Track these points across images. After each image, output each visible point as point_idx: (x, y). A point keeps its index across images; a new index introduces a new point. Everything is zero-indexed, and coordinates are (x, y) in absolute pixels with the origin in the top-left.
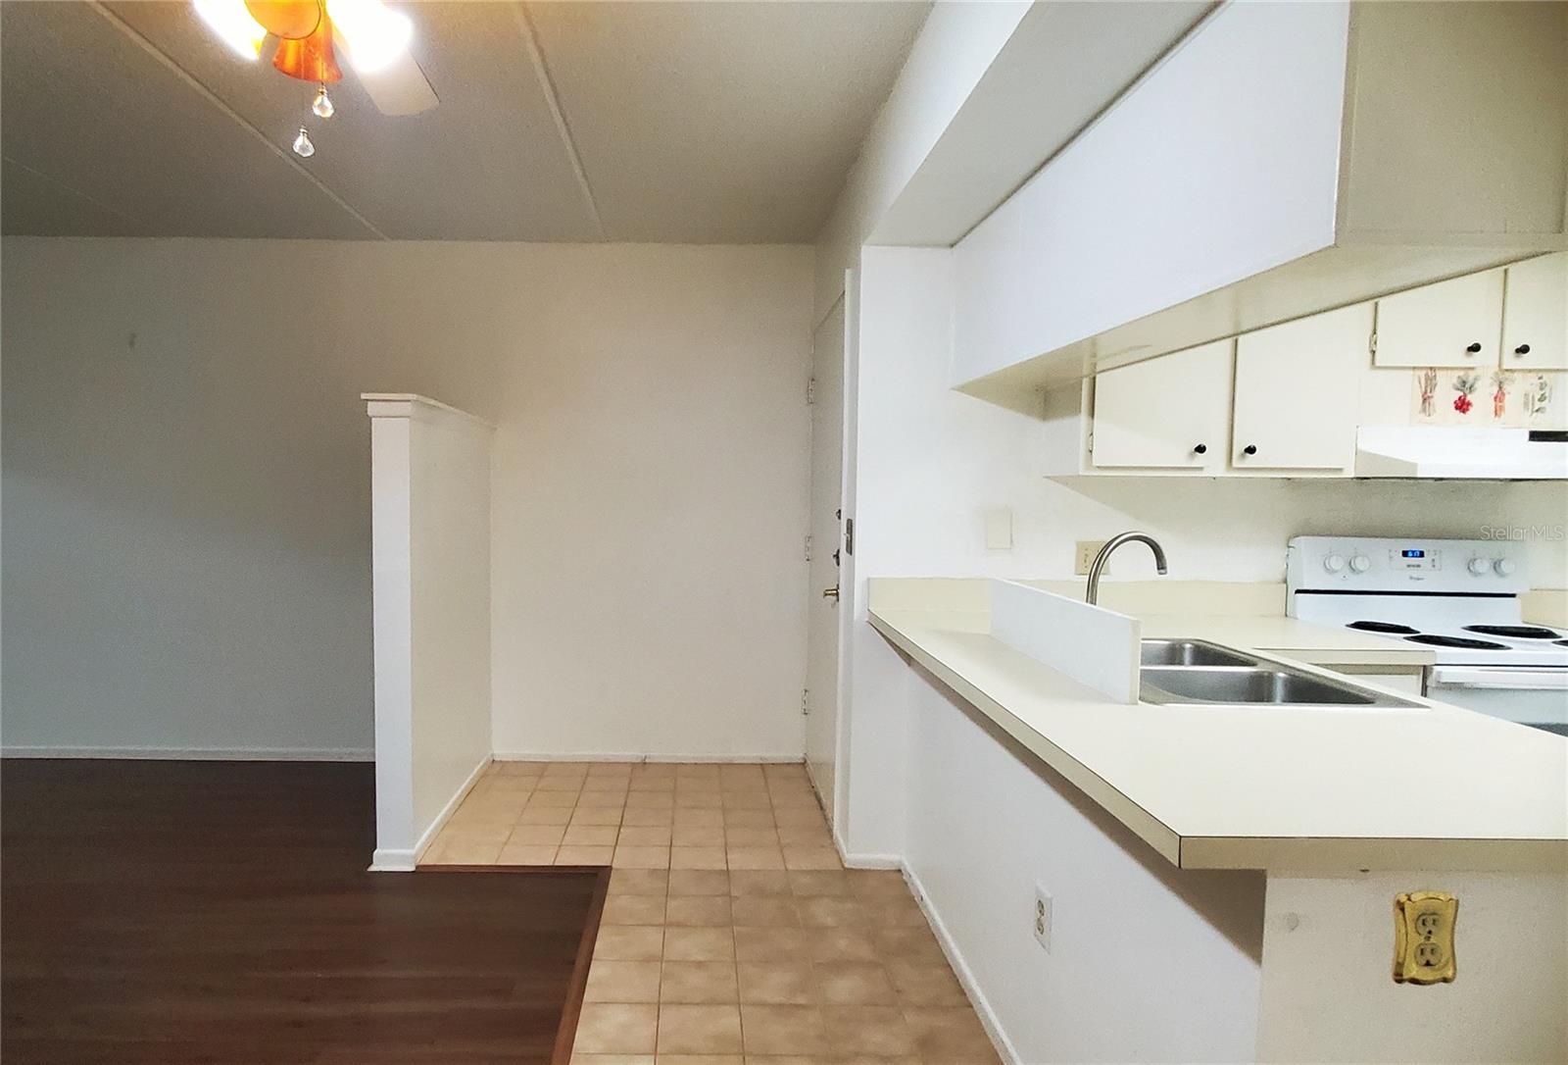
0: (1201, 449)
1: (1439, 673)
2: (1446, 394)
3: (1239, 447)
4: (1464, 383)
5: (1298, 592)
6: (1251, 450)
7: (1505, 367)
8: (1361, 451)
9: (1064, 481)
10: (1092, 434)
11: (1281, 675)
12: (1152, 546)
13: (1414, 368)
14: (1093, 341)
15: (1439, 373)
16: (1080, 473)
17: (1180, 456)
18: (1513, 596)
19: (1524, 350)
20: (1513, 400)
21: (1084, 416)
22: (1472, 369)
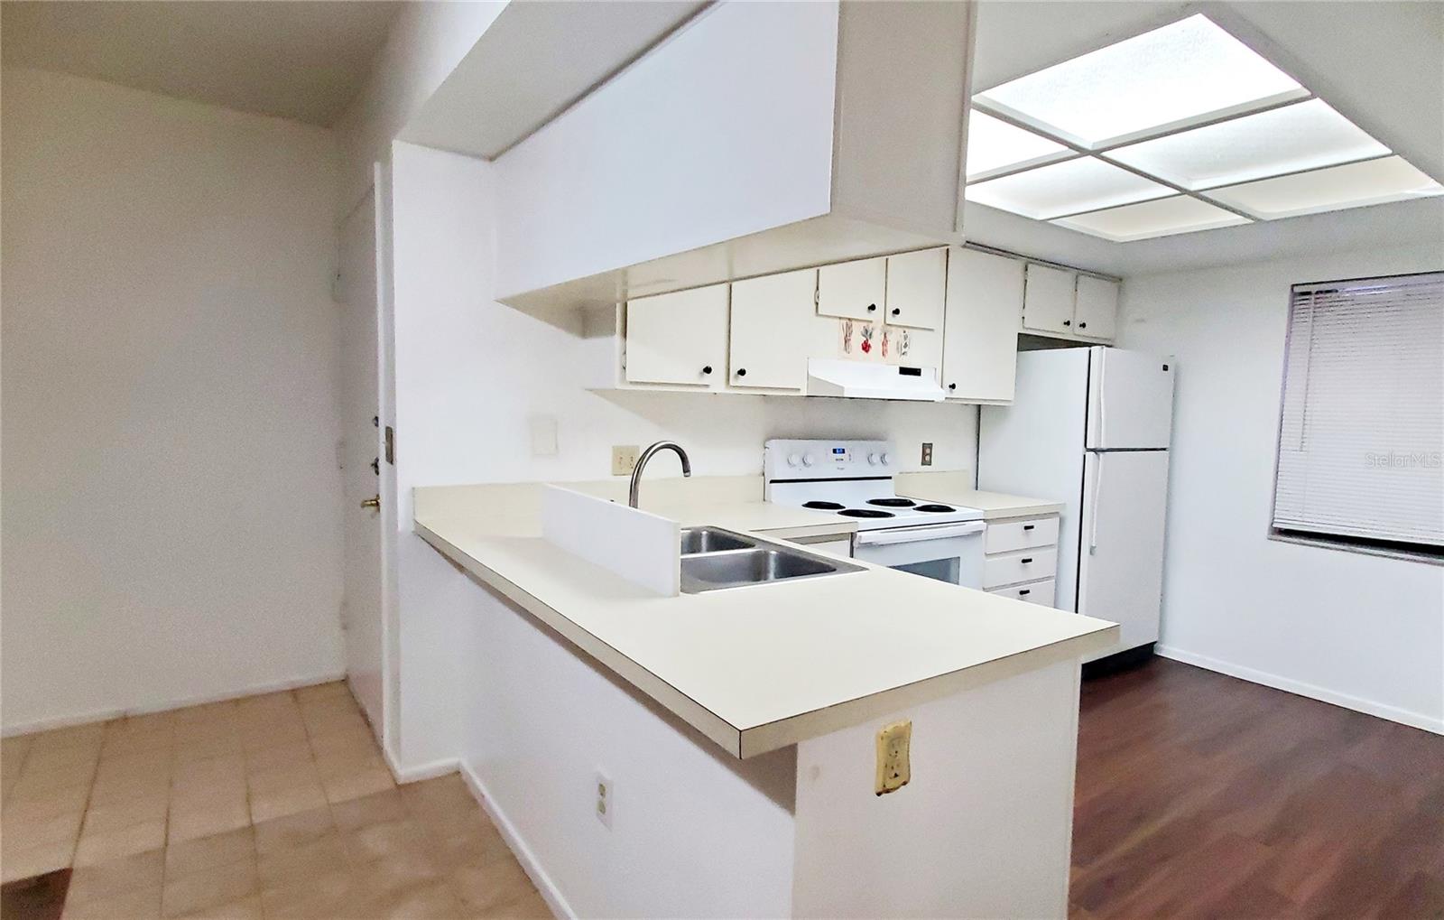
0: (708, 370)
1: (860, 537)
2: (857, 340)
3: (734, 370)
4: (867, 331)
5: (772, 482)
6: (742, 372)
7: (887, 322)
8: (812, 377)
9: (601, 393)
10: (625, 353)
11: (773, 553)
12: (679, 453)
13: (840, 318)
14: (625, 272)
15: (854, 323)
16: (617, 387)
17: (693, 376)
18: (890, 478)
19: (896, 312)
20: (891, 346)
21: (618, 337)
22: (871, 322)
